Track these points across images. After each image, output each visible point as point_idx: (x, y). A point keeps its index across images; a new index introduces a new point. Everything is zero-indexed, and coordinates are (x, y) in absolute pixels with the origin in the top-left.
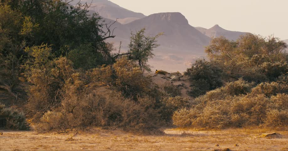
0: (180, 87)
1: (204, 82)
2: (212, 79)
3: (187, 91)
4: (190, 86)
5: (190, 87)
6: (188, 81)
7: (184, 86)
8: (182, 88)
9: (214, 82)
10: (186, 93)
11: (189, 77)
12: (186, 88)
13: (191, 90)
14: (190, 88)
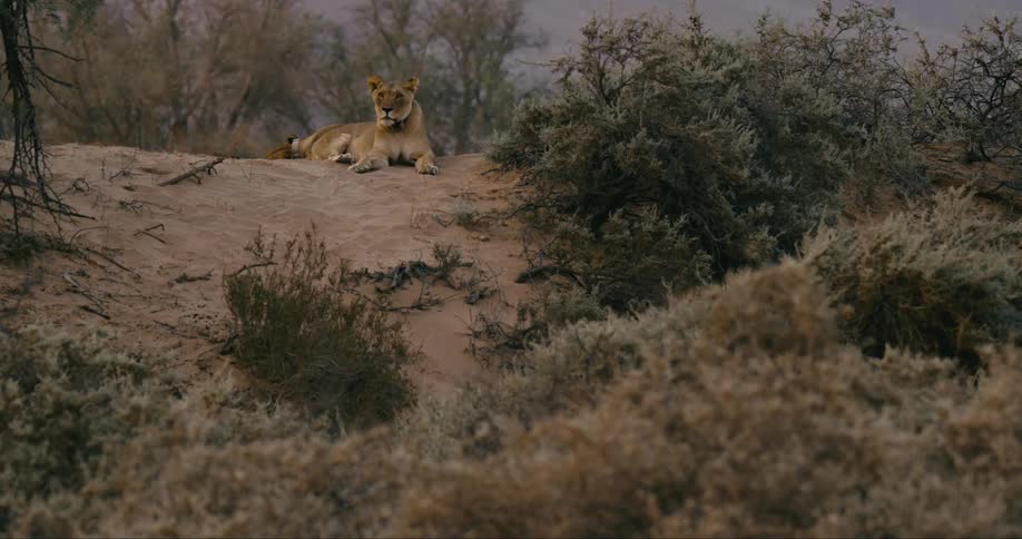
0: (414, 290)
1: (659, 234)
2: (738, 210)
3: (479, 327)
4: (523, 279)
5: (524, 287)
6: (515, 226)
7: (458, 275)
8: (439, 291)
9: (764, 233)
10: (466, 342)
11: (530, 193)
12: (478, 296)
13: (522, 314)
14: (519, 294)
